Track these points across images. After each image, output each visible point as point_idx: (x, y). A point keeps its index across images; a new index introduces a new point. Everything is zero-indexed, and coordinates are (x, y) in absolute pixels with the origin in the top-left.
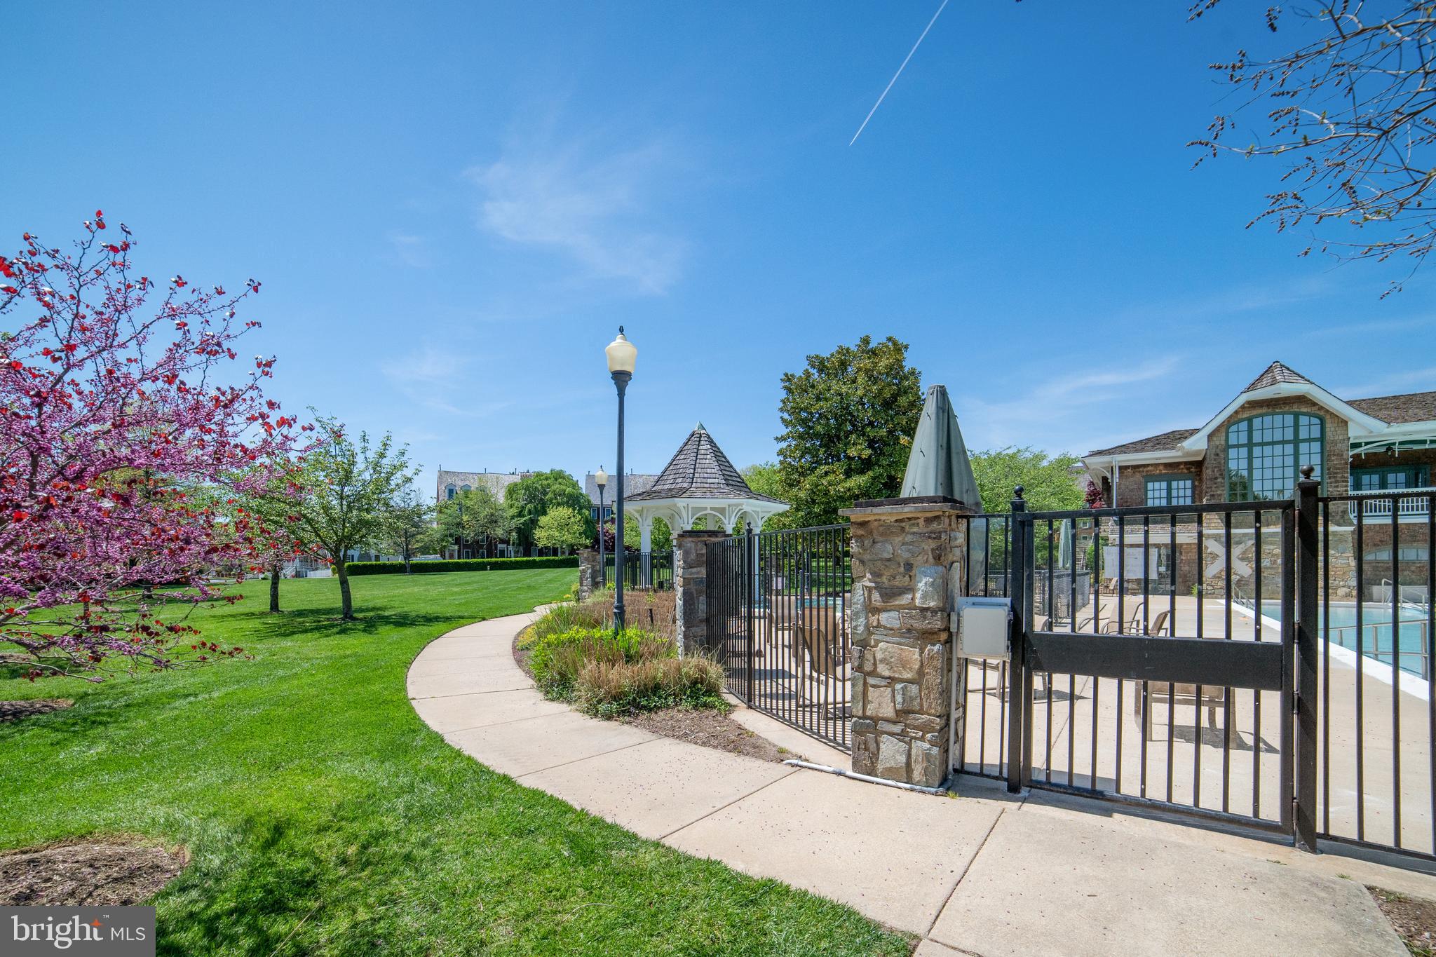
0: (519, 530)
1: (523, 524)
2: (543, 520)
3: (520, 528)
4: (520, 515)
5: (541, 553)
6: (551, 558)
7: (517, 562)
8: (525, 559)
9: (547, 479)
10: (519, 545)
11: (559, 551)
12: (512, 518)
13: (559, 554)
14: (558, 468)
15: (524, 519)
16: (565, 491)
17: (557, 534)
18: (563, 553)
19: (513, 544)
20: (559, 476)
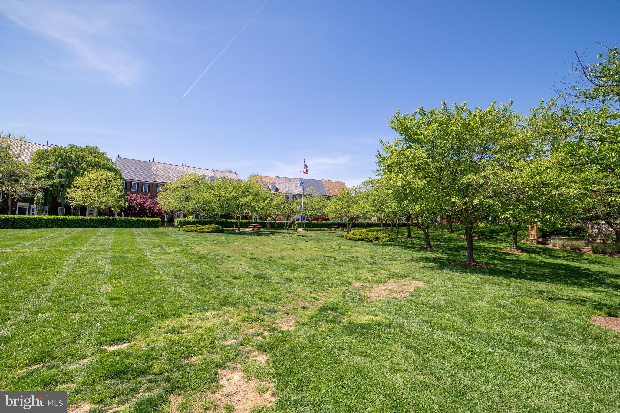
0: (46, 191)
1: (52, 185)
2: (79, 180)
3: (47, 190)
4: (48, 177)
5: (68, 211)
6: (79, 217)
7: (41, 220)
8: (49, 217)
9: (82, 151)
10: (45, 204)
11: (88, 210)
12: (38, 179)
13: (88, 212)
14: (92, 145)
15: (54, 181)
16: (100, 162)
17: (96, 195)
18: (91, 214)
19: (38, 203)
20: (93, 151)
